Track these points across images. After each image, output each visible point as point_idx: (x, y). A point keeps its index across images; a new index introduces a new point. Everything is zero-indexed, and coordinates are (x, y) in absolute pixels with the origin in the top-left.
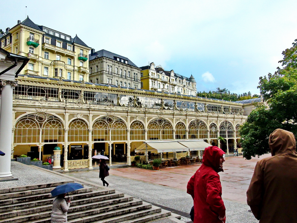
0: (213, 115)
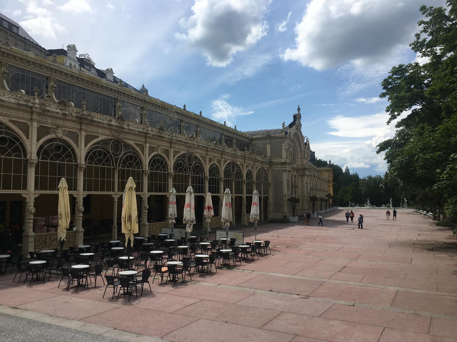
0: (215, 148)
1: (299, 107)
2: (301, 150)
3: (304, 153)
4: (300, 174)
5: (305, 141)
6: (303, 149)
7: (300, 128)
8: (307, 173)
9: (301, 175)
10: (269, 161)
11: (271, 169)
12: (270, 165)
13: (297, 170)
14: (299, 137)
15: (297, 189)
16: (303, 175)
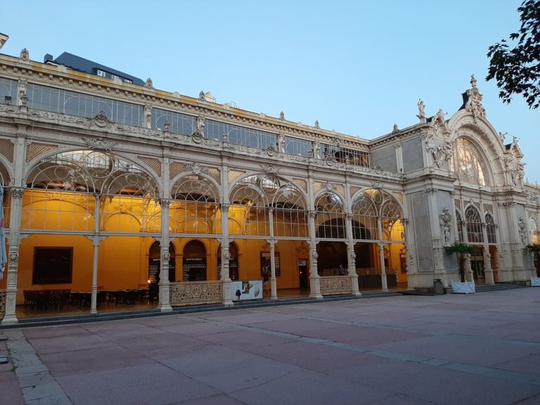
1: (473, 78)
2: (497, 159)
3: (505, 162)
4: (502, 202)
9: (505, 205)
10: (401, 178)
11: (405, 193)
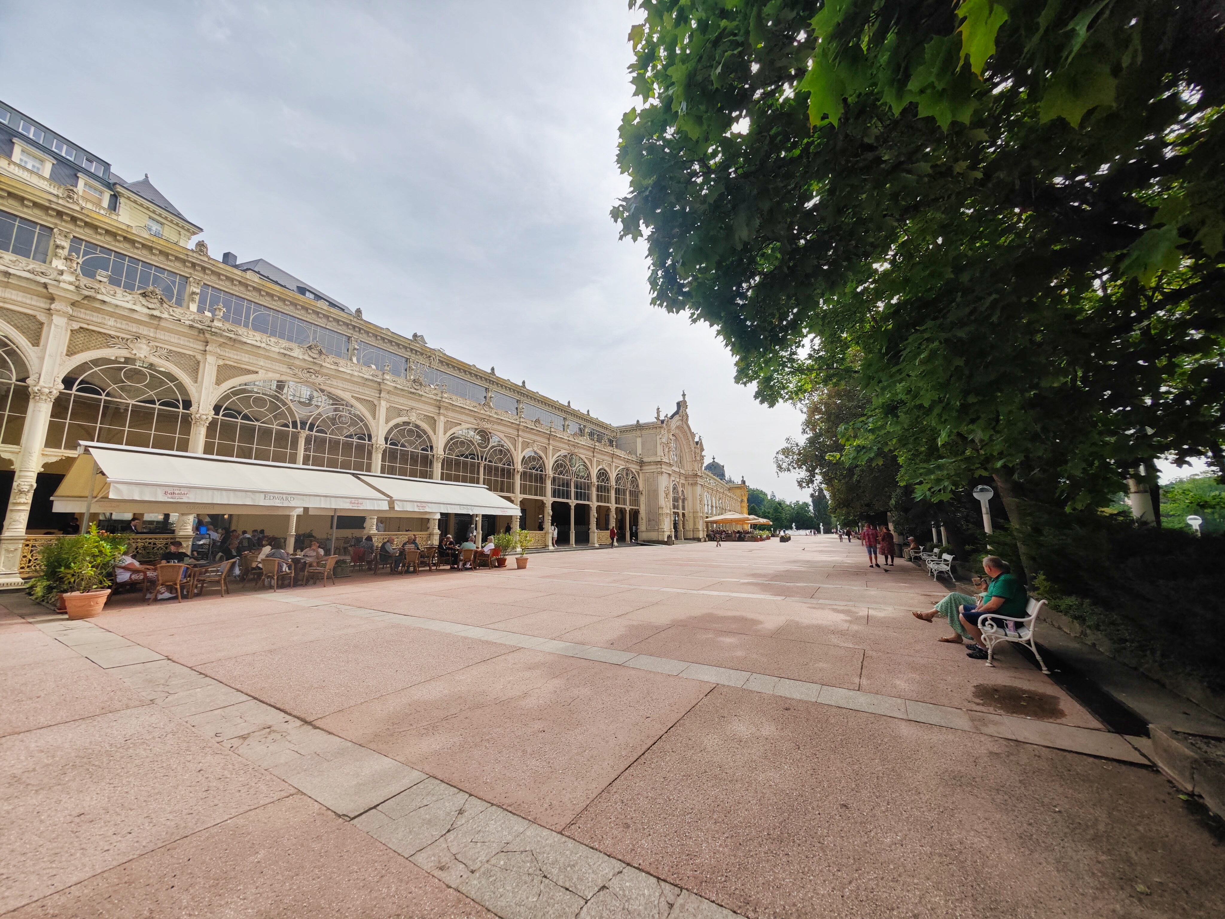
0: (535, 428)
5: (697, 439)
6: (693, 448)
7: (687, 419)
8: (699, 481)
12: (641, 467)
13: (686, 478)
14: (685, 430)
15: (686, 502)
16: (695, 484)
